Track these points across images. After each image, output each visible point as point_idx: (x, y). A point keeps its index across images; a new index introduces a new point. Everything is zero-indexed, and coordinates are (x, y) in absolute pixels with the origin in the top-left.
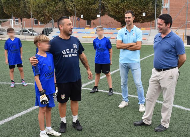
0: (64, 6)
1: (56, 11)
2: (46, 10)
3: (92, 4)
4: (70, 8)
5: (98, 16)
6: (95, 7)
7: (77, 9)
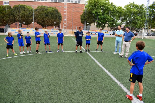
0: (14, 17)
1: (9, 20)
2: (4, 19)
3: (29, 17)
4: (17, 19)
5: (33, 23)
6: (31, 18)
7: (21, 19)
